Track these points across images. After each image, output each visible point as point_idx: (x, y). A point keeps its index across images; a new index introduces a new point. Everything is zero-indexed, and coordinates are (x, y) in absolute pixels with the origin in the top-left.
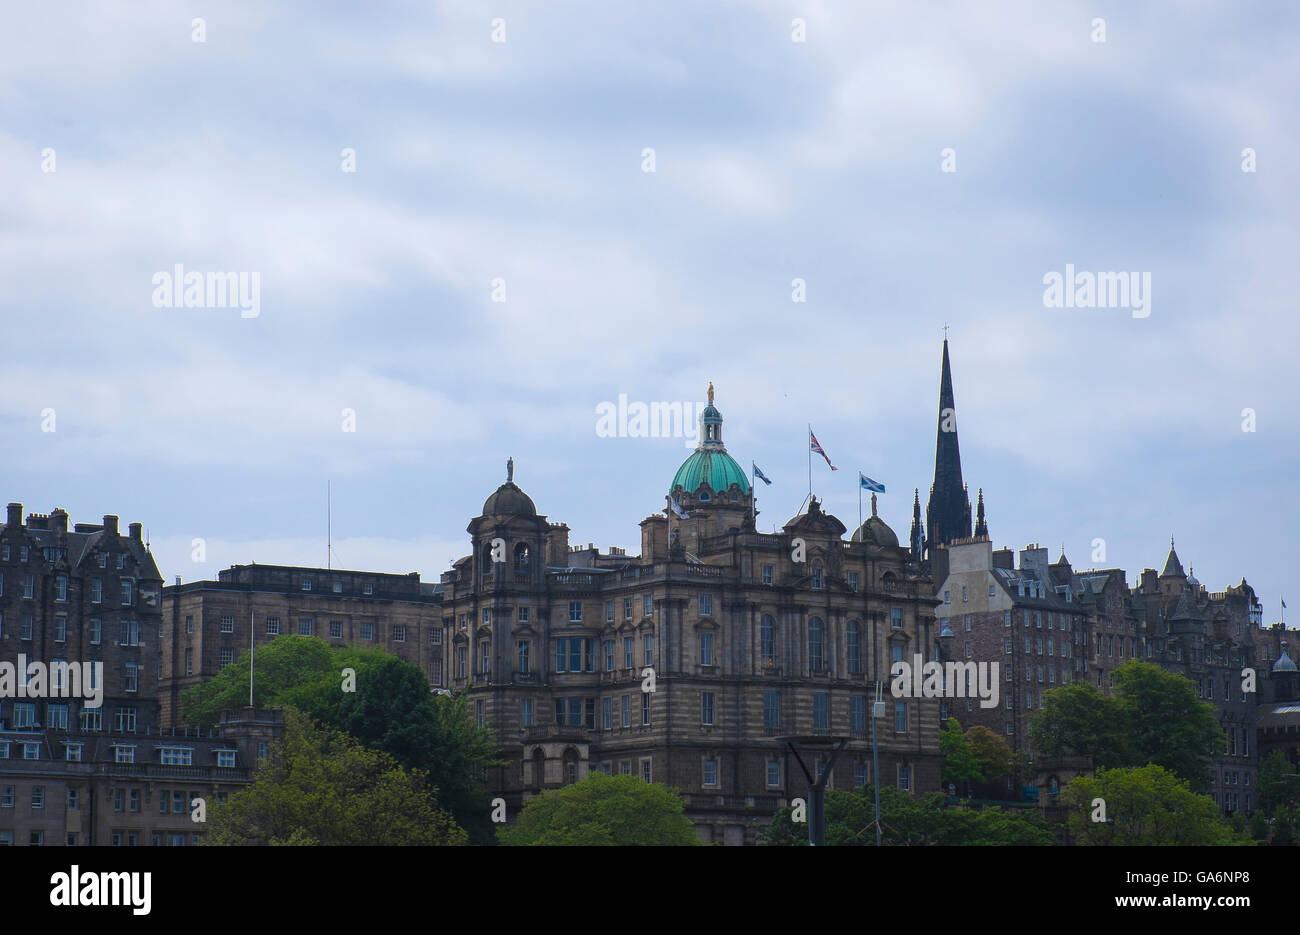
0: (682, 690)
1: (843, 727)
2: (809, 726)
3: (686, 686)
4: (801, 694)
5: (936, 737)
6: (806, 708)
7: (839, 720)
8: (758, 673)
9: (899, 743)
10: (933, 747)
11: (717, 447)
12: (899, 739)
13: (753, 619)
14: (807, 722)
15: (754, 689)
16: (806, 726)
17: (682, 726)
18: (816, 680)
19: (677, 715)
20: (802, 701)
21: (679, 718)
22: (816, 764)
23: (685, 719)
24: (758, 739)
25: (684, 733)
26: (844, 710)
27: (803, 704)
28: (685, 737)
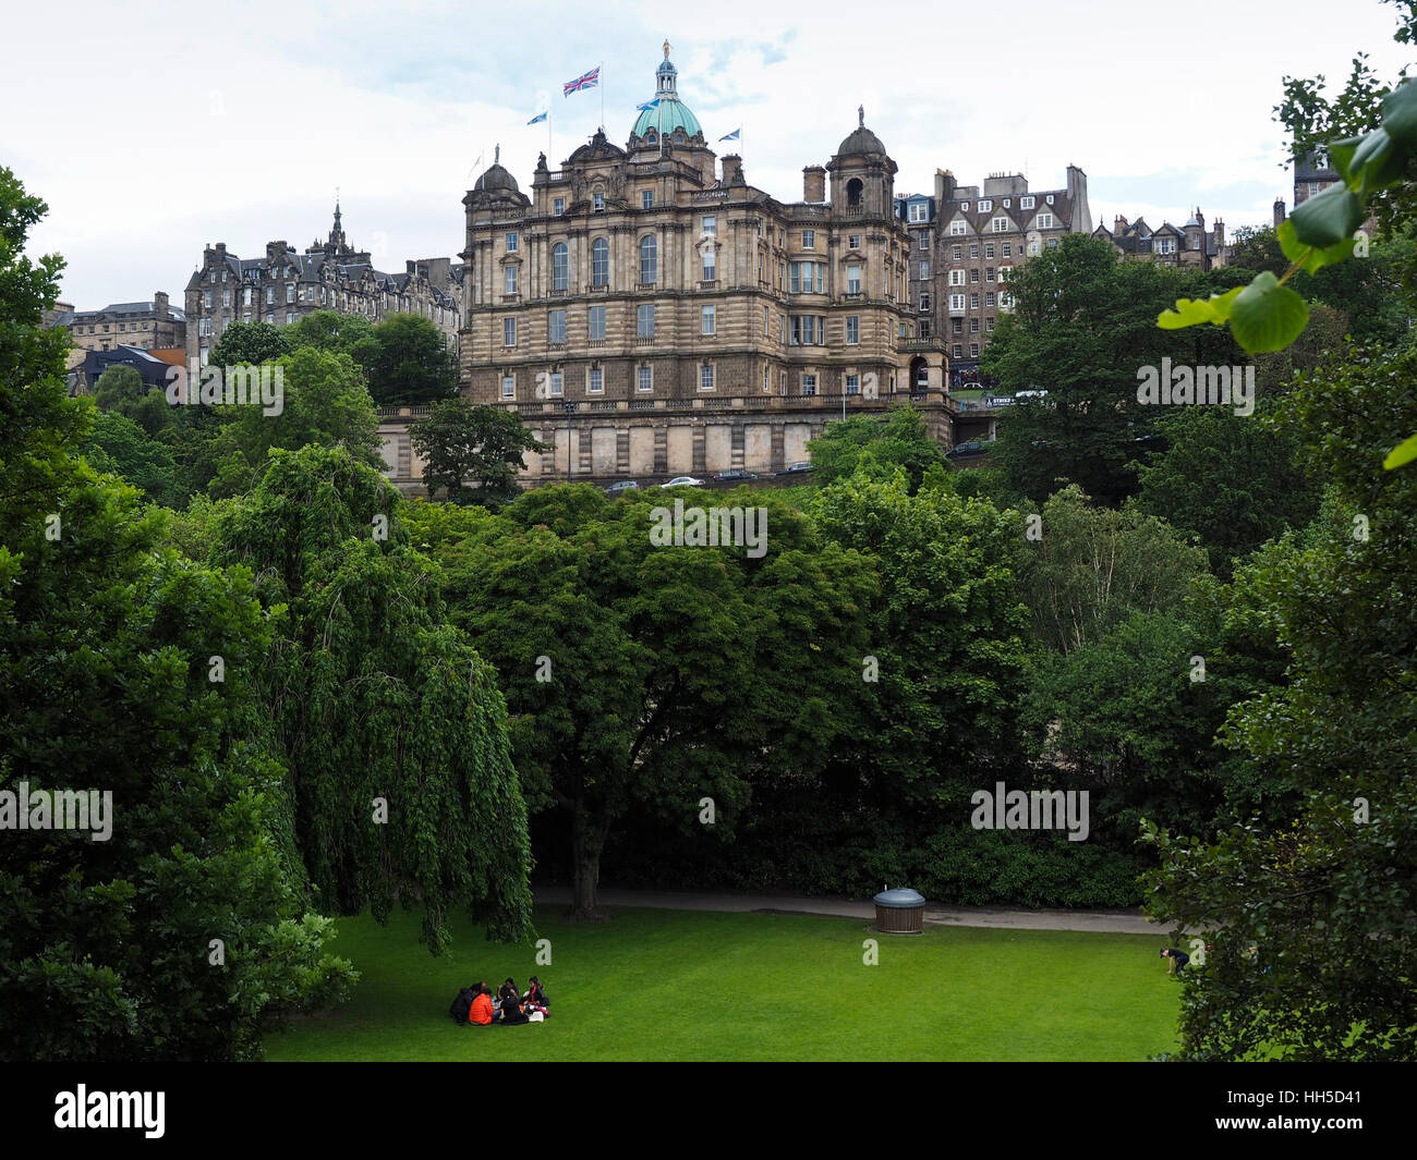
0: (482, 319)
1: (617, 336)
2: (582, 338)
3: (486, 315)
4: (572, 310)
5: (743, 335)
6: (578, 322)
7: (612, 330)
8: (542, 296)
9: (702, 344)
10: (741, 345)
11: (670, 96)
12: (704, 340)
13: (539, 250)
14: (580, 335)
15: (538, 310)
16: (578, 338)
17: (481, 350)
18: (592, 295)
19: (477, 341)
20: (574, 316)
21: (479, 343)
22: (587, 371)
23: (484, 343)
24: (540, 354)
25: (484, 356)
26: (618, 320)
27: (576, 319)
28: (485, 359)
